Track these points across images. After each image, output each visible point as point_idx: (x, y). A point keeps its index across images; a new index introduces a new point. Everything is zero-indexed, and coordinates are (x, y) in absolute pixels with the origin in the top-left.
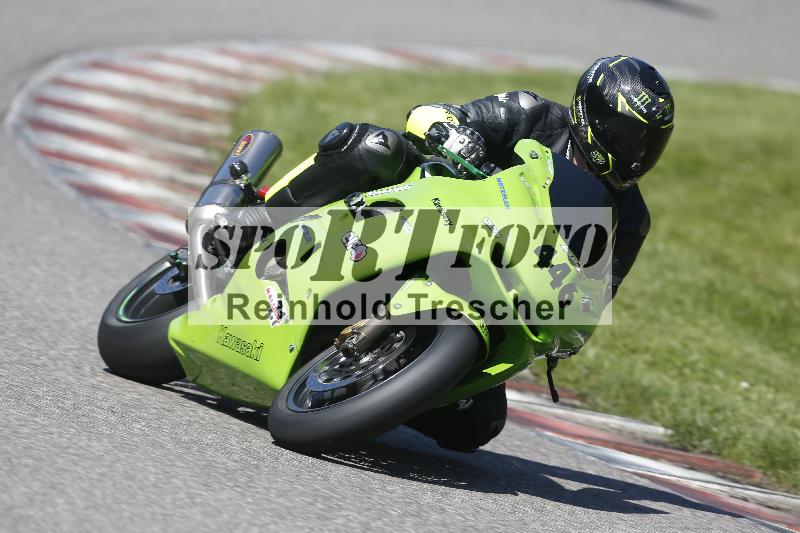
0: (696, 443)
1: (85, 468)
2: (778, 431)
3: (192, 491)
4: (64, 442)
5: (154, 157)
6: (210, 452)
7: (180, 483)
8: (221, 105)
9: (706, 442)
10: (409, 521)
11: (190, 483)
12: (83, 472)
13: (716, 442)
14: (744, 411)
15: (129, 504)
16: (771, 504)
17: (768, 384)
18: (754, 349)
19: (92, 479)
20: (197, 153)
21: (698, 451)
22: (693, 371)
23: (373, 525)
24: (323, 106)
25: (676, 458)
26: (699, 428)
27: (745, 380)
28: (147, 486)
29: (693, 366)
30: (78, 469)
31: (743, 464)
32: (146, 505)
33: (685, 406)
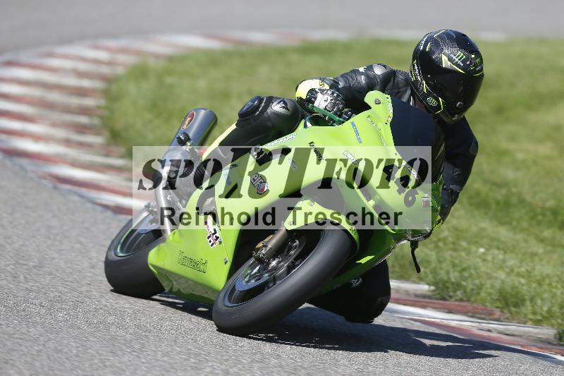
0: (451, 294)
1: (26, 347)
2: (508, 280)
3: (103, 357)
4: (10, 330)
5: (54, 125)
6: (113, 329)
7: (93, 352)
8: (97, 84)
9: (459, 293)
10: (256, 366)
11: (101, 352)
12: (26, 350)
13: (465, 292)
14: (483, 269)
15: (60, 370)
16: (508, 333)
17: (498, 249)
18: (486, 224)
19: (32, 354)
20: (84, 120)
21: (453, 299)
22: (445, 244)
23: (231, 370)
24: (169, 80)
25: (438, 306)
26: (453, 284)
27: (482, 246)
28: (71, 357)
29: (444, 240)
30: (23, 348)
31: (486, 306)
32: (72, 370)
33: (441, 269)
